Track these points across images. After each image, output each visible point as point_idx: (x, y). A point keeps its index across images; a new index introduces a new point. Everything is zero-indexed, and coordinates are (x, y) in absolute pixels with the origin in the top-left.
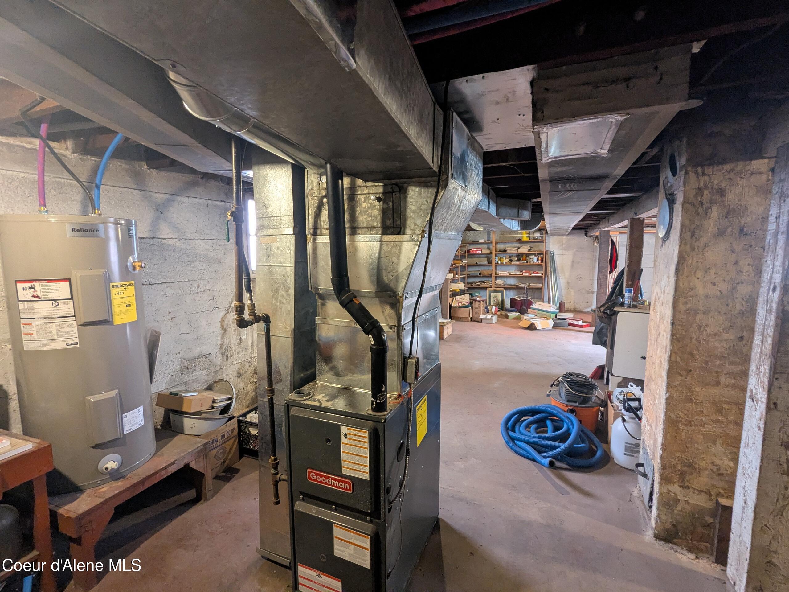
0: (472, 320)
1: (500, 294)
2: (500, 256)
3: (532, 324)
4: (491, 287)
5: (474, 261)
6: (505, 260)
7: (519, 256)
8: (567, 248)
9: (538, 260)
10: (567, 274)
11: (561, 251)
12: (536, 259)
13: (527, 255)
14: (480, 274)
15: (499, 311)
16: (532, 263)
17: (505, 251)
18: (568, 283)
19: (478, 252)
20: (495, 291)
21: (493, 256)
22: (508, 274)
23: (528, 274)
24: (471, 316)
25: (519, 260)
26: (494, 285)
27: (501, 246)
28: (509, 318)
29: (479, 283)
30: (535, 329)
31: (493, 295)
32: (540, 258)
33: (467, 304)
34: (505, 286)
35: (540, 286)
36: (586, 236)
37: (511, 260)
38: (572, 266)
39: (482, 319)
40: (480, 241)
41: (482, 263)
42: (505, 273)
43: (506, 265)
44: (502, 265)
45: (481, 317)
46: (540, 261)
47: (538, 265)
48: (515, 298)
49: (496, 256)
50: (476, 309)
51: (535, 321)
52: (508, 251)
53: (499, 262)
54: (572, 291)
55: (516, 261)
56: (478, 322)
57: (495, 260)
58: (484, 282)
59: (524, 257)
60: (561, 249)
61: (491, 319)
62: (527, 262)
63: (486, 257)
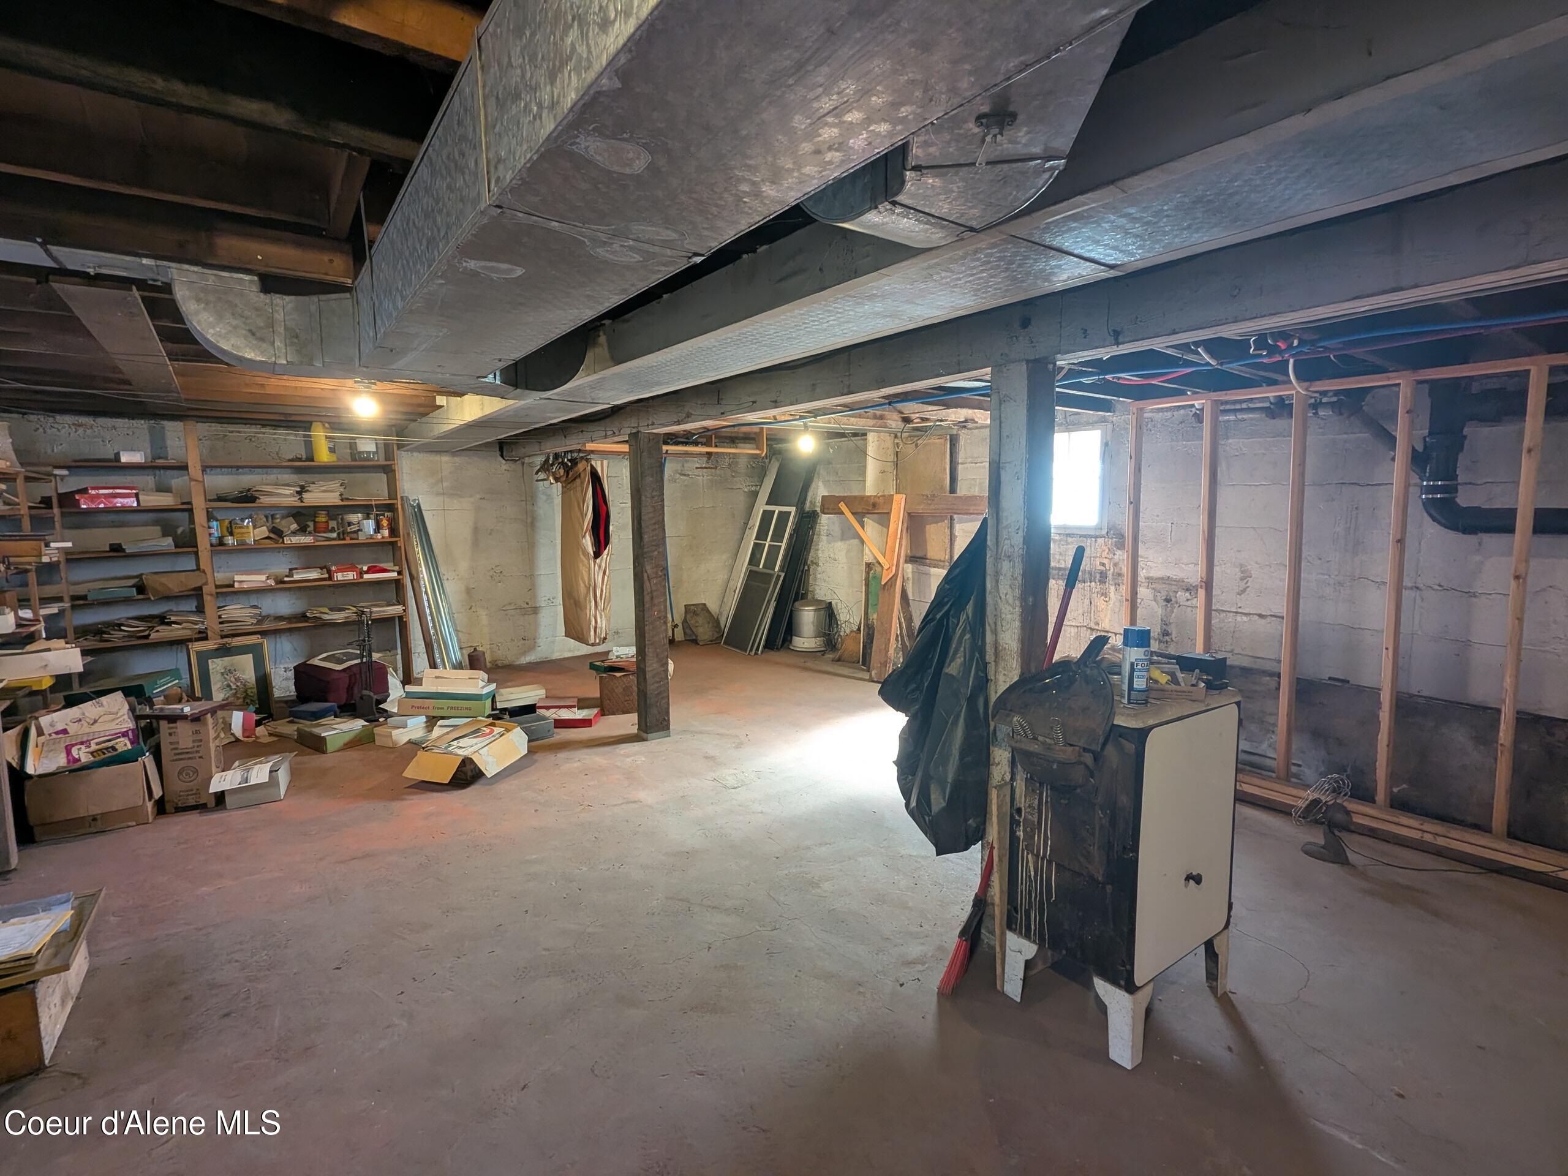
0: (161, 808)
1: (247, 660)
2: (228, 516)
3: (467, 762)
4: (203, 636)
5: (100, 538)
6: (254, 532)
7: (303, 516)
8: (457, 490)
9: (378, 528)
10: (464, 566)
11: (441, 498)
12: (369, 525)
13: (333, 511)
14: (141, 589)
15: (258, 723)
16: (362, 537)
17: (247, 498)
18: (469, 591)
19: (119, 502)
20: (225, 651)
21: (200, 517)
22: (272, 582)
23: (350, 576)
24: (157, 793)
25: (303, 530)
26: (218, 627)
27: (223, 482)
28: (331, 746)
29: (141, 626)
30: (478, 775)
31: (216, 665)
32: (385, 523)
33: (124, 745)
34: (265, 627)
35: (397, 609)
36: (502, 456)
37: (277, 533)
38: (476, 543)
39: (220, 797)
40: (125, 458)
41: (145, 546)
42: (258, 579)
43: (257, 549)
44: (243, 549)
45: (215, 786)
46: (386, 533)
47: (382, 544)
48: (316, 661)
49: (210, 517)
50: (181, 754)
51: (468, 747)
52: (265, 500)
53: (230, 540)
54: (483, 615)
55: (294, 533)
56: (202, 808)
57: (207, 533)
58: (162, 620)
59: (322, 518)
60: (438, 494)
61: (273, 781)
62: (339, 538)
63: (156, 523)
